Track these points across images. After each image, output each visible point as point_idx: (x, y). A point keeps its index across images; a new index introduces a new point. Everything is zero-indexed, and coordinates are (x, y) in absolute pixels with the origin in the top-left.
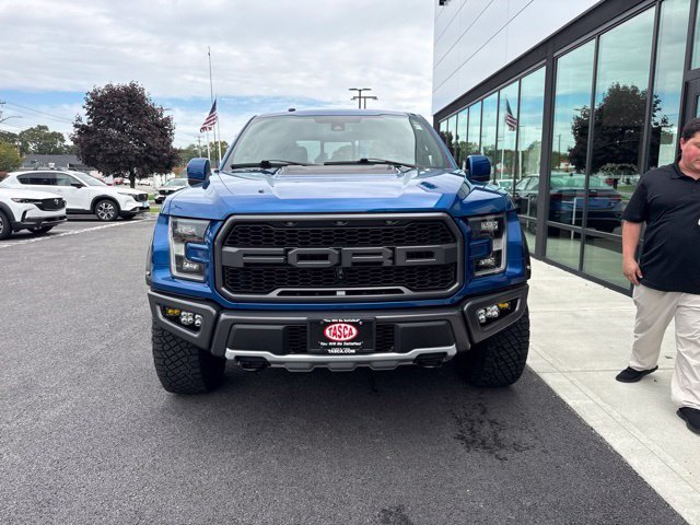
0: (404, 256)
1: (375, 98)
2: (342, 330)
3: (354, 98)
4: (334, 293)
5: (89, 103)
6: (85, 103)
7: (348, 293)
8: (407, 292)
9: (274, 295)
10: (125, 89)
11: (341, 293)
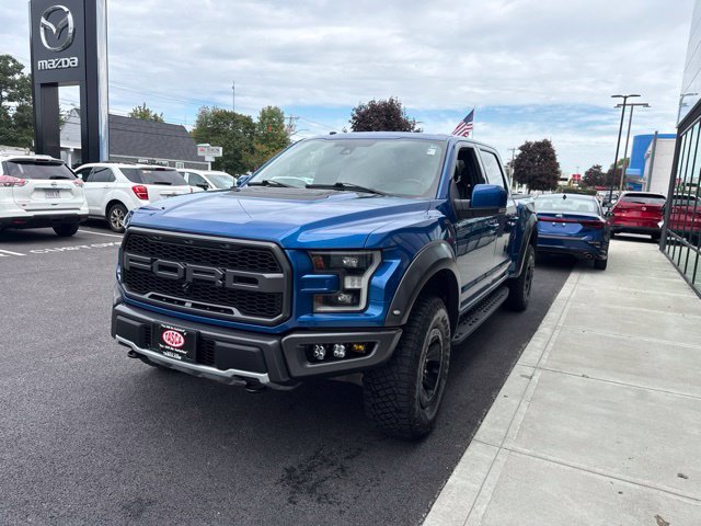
0: (232, 279)
1: (647, 105)
2: (174, 337)
3: (619, 106)
4: (183, 303)
5: (354, 118)
6: (351, 118)
7: (194, 305)
8: (237, 314)
9: (146, 296)
10: (385, 104)
11: (188, 305)
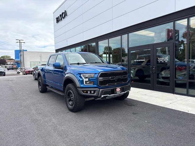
2: (118, 90)
3: (17, 42)
7: (117, 84)
8: (123, 83)
9: (107, 85)
11: (116, 84)
